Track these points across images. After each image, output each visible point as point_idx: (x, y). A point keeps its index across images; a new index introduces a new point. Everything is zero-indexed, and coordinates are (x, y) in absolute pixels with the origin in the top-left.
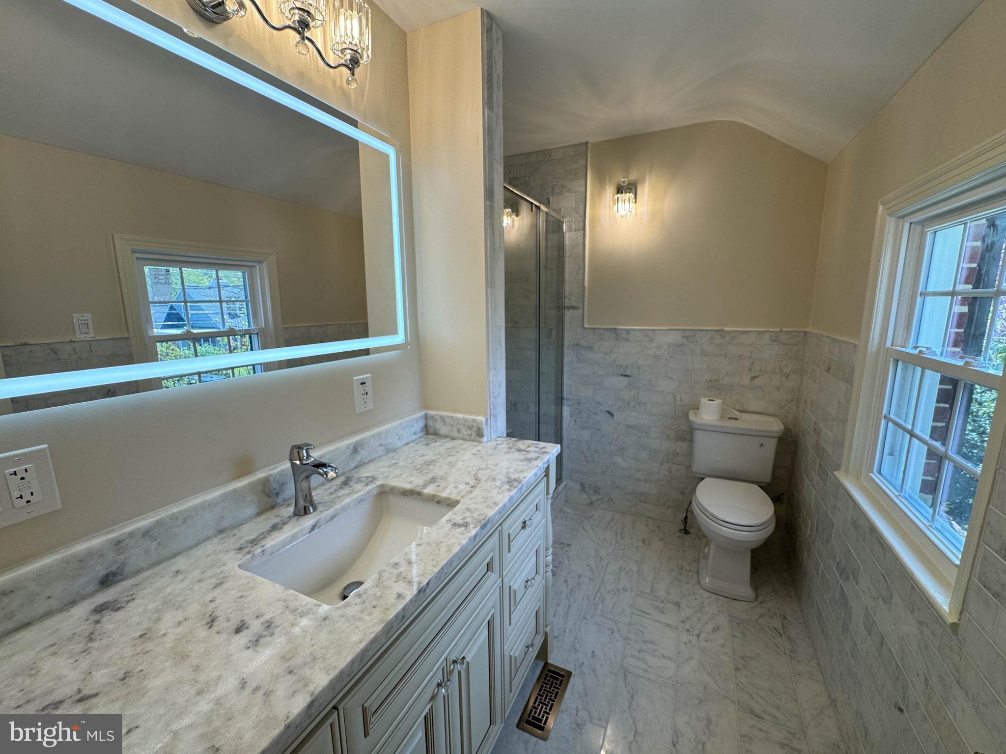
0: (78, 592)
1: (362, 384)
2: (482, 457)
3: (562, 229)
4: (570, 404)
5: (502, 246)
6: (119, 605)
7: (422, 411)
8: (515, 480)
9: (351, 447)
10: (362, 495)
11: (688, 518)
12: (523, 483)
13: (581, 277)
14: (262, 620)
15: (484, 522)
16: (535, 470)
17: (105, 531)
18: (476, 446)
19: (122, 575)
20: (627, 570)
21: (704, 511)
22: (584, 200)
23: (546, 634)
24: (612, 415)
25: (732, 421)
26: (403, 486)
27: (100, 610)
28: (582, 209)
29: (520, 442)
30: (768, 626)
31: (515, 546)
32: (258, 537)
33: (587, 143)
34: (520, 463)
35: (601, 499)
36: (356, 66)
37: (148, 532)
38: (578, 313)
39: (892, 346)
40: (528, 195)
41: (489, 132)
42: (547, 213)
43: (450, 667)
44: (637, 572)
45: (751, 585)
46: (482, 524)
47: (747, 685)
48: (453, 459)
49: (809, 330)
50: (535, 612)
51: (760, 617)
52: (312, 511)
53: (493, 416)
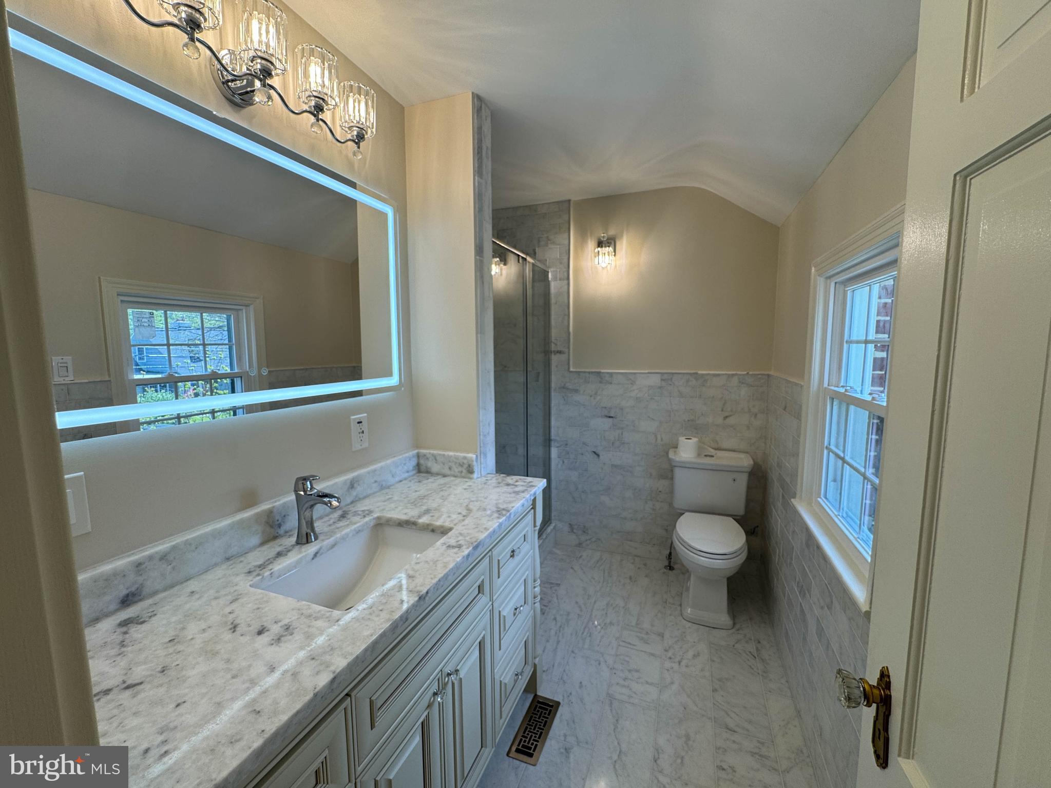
0: (102, 610)
1: (359, 423)
2: (473, 491)
3: (548, 277)
4: (558, 445)
5: (491, 296)
6: (142, 620)
7: (414, 450)
8: (504, 509)
9: (348, 483)
10: (360, 526)
11: (672, 554)
12: (511, 511)
13: (566, 323)
14: (280, 624)
15: (476, 543)
16: (522, 502)
17: (126, 554)
18: (466, 481)
19: (140, 596)
20: (614, 606)
21: (683, 543)
22: (568, 252)
23: (535, 666)
24: (598, 455)
25: (708, 458)
26: (398, 517)
27: (125, 623)
28: (566, 260)
29: (508, 478)
30: (745, 651)
31: (504, 572)
32: (264, 563)
33: (569, 201)
34: (509, 495)
35: (590, 540)
36: (361, 141)
37: (165, 556)
38: (563, 357)
39: (828, 386)
40: (515, 247)
41: (479, 196)
42: (533, 264)
43: (445, 679)
44: (624, 607)
45: (729, 613)
46: (474, 545)
47: (723, 703)
48: (445, 494)
49: (771, 373)
50: (523, 642)
51: (737, 643)
52: (313, 540)
53: (483, 453)
